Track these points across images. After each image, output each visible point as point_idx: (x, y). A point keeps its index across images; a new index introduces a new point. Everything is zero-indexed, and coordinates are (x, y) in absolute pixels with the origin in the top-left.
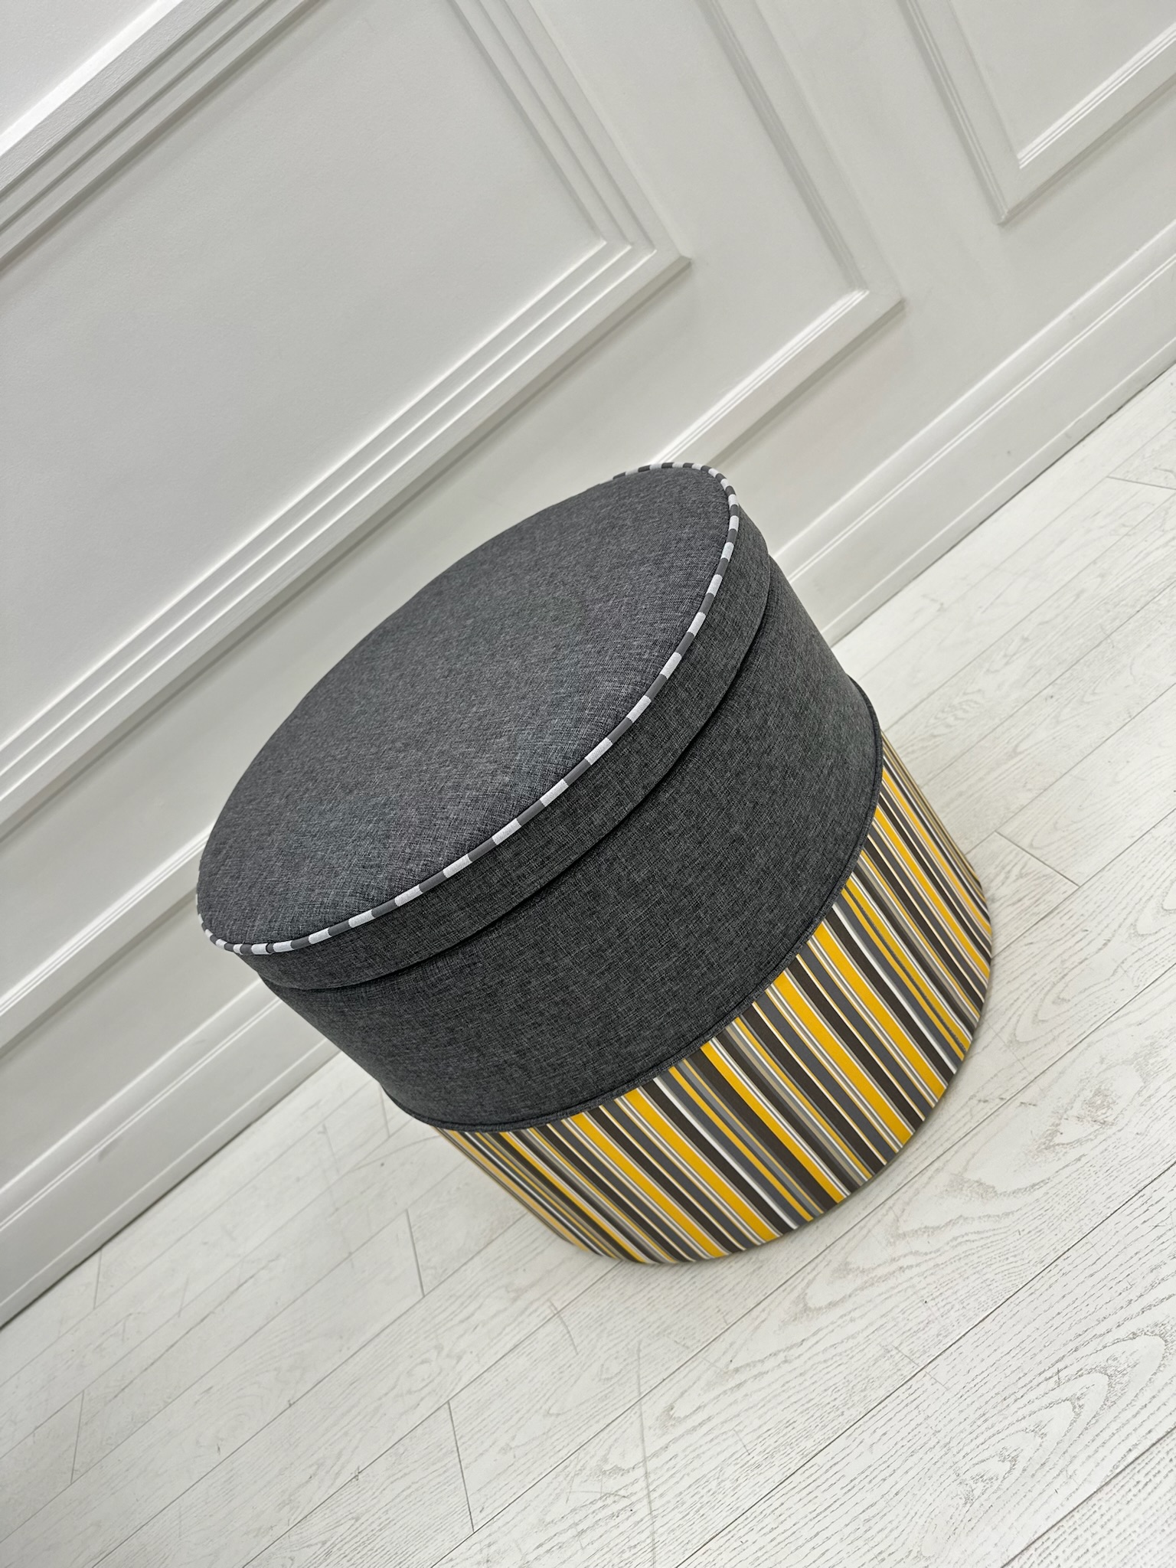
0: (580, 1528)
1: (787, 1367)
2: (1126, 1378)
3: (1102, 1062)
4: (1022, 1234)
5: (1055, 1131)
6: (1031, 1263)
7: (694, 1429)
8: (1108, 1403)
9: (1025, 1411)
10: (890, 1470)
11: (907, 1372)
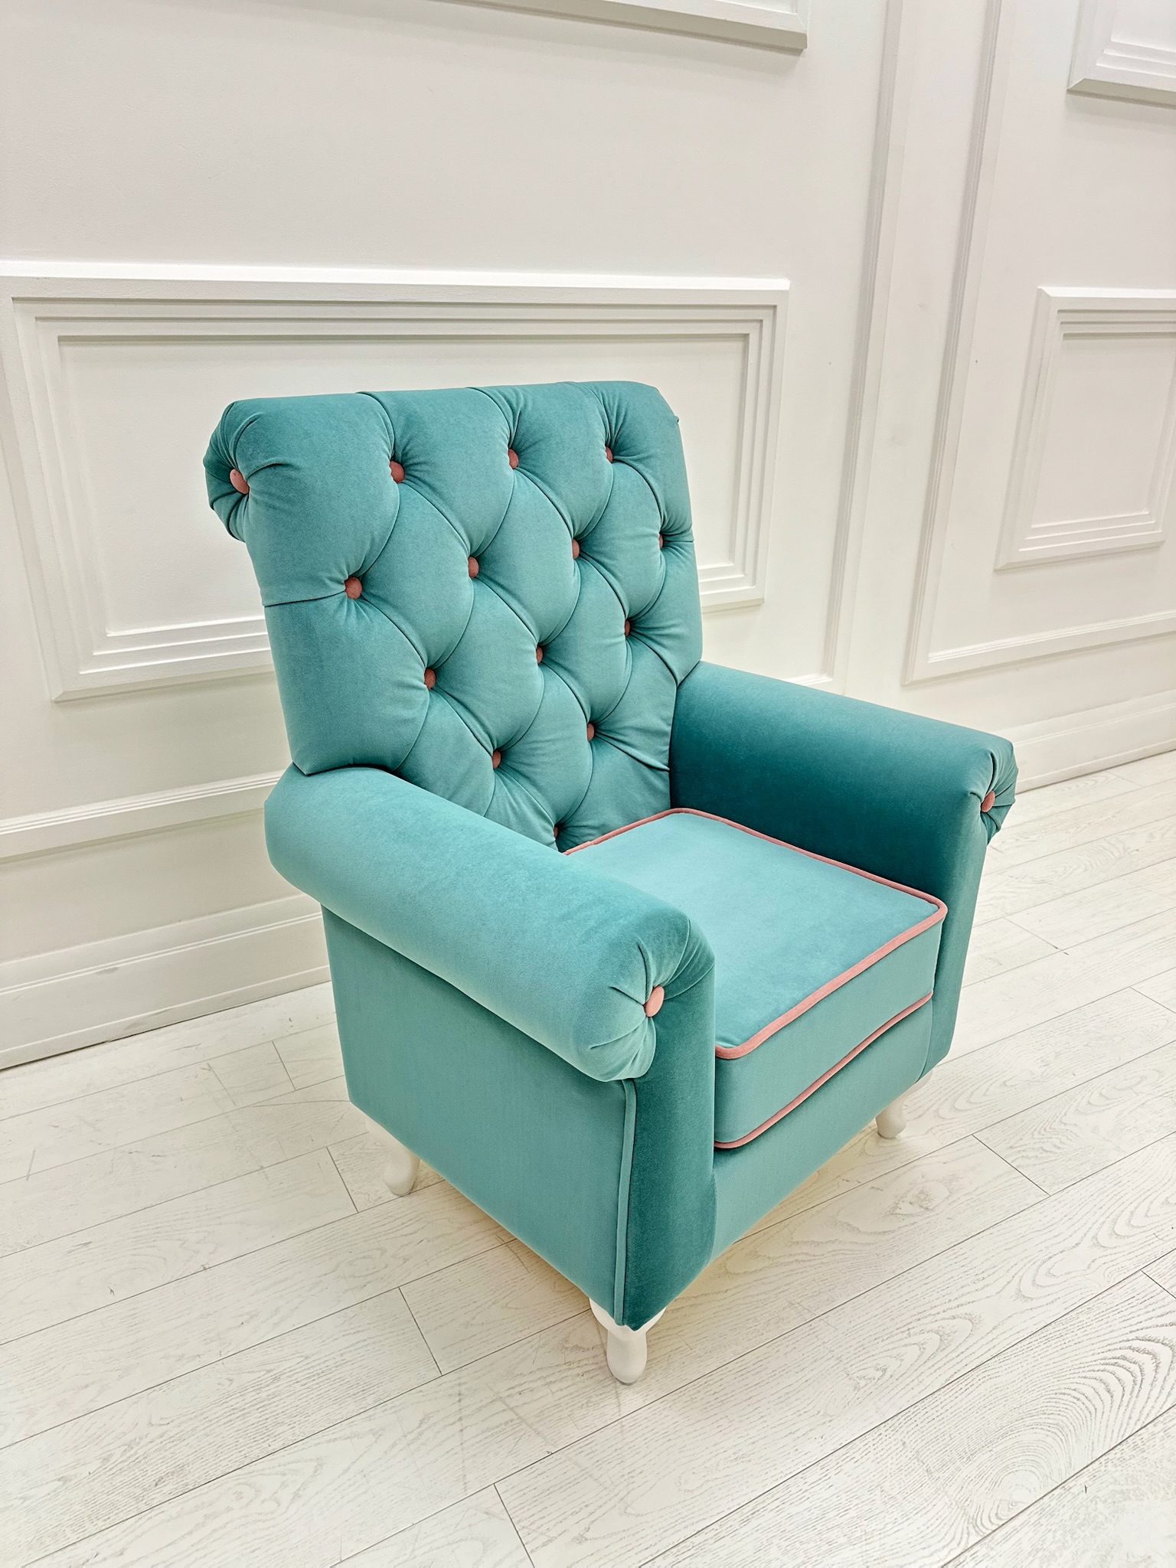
2: (950, 1338)
3: (923, 1177)
5: (896, 1206)
8: (940, 1349)
9: (891, 1346)
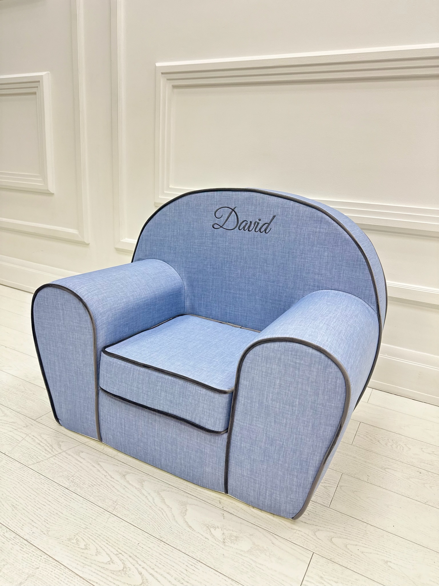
0: (41, 443)
1: (103, 477)
4: (170, 529)
6: (160, 534)
7: (77, 460)
10: (75, 515)
11: (110, 509)
